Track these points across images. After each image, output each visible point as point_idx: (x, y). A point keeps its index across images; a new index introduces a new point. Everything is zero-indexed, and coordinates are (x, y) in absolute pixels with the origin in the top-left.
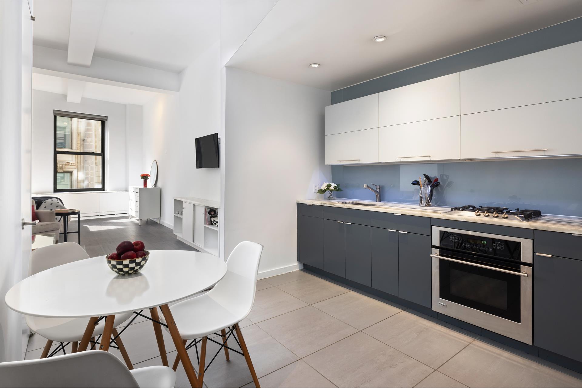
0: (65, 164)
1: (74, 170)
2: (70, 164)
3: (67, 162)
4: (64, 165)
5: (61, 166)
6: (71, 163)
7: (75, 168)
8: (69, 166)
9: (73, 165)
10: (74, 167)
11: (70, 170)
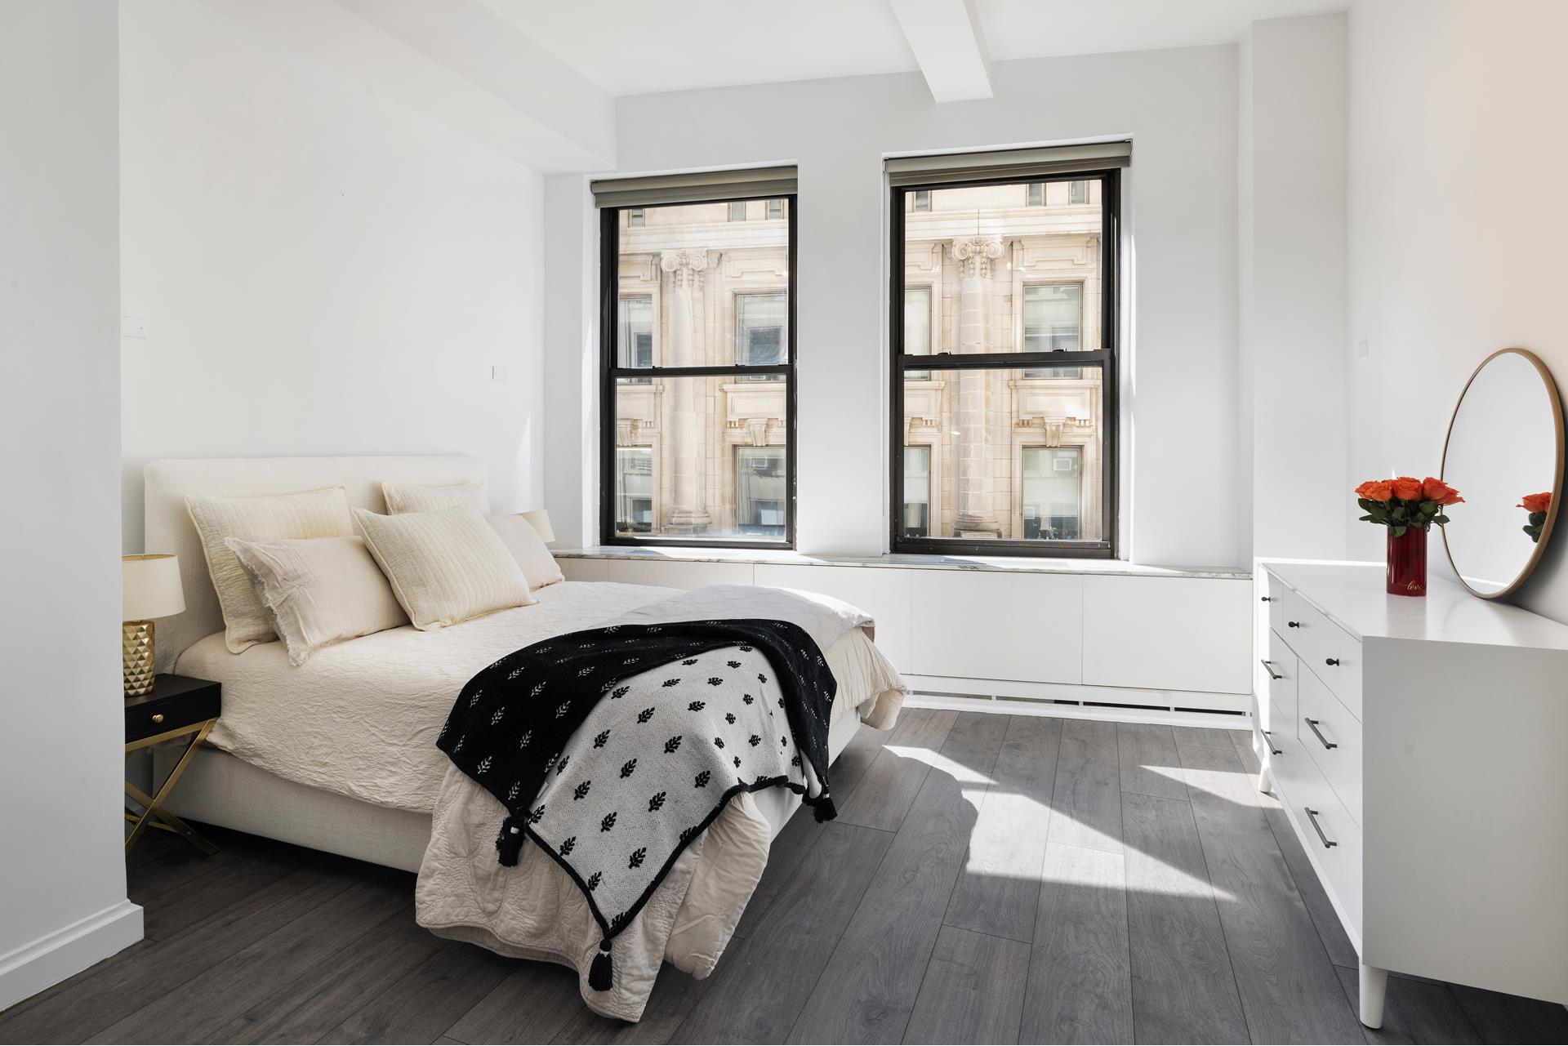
0: (1064, 424)
1: (1086, 439)
2: (1077, 423)
3: (1070, 418)
4: (1061, 428)
5: (1054, 428)
6: (1080, 421)
7: (1090, 436)
8: (1076, 430)
9: (1085, 426)
10: (1087, 431)
11: (1077, 441)
